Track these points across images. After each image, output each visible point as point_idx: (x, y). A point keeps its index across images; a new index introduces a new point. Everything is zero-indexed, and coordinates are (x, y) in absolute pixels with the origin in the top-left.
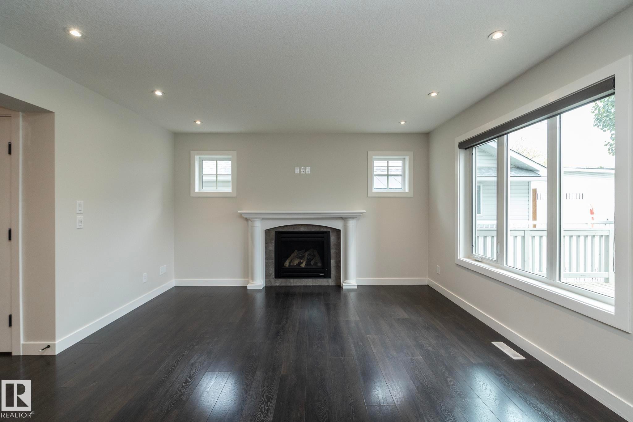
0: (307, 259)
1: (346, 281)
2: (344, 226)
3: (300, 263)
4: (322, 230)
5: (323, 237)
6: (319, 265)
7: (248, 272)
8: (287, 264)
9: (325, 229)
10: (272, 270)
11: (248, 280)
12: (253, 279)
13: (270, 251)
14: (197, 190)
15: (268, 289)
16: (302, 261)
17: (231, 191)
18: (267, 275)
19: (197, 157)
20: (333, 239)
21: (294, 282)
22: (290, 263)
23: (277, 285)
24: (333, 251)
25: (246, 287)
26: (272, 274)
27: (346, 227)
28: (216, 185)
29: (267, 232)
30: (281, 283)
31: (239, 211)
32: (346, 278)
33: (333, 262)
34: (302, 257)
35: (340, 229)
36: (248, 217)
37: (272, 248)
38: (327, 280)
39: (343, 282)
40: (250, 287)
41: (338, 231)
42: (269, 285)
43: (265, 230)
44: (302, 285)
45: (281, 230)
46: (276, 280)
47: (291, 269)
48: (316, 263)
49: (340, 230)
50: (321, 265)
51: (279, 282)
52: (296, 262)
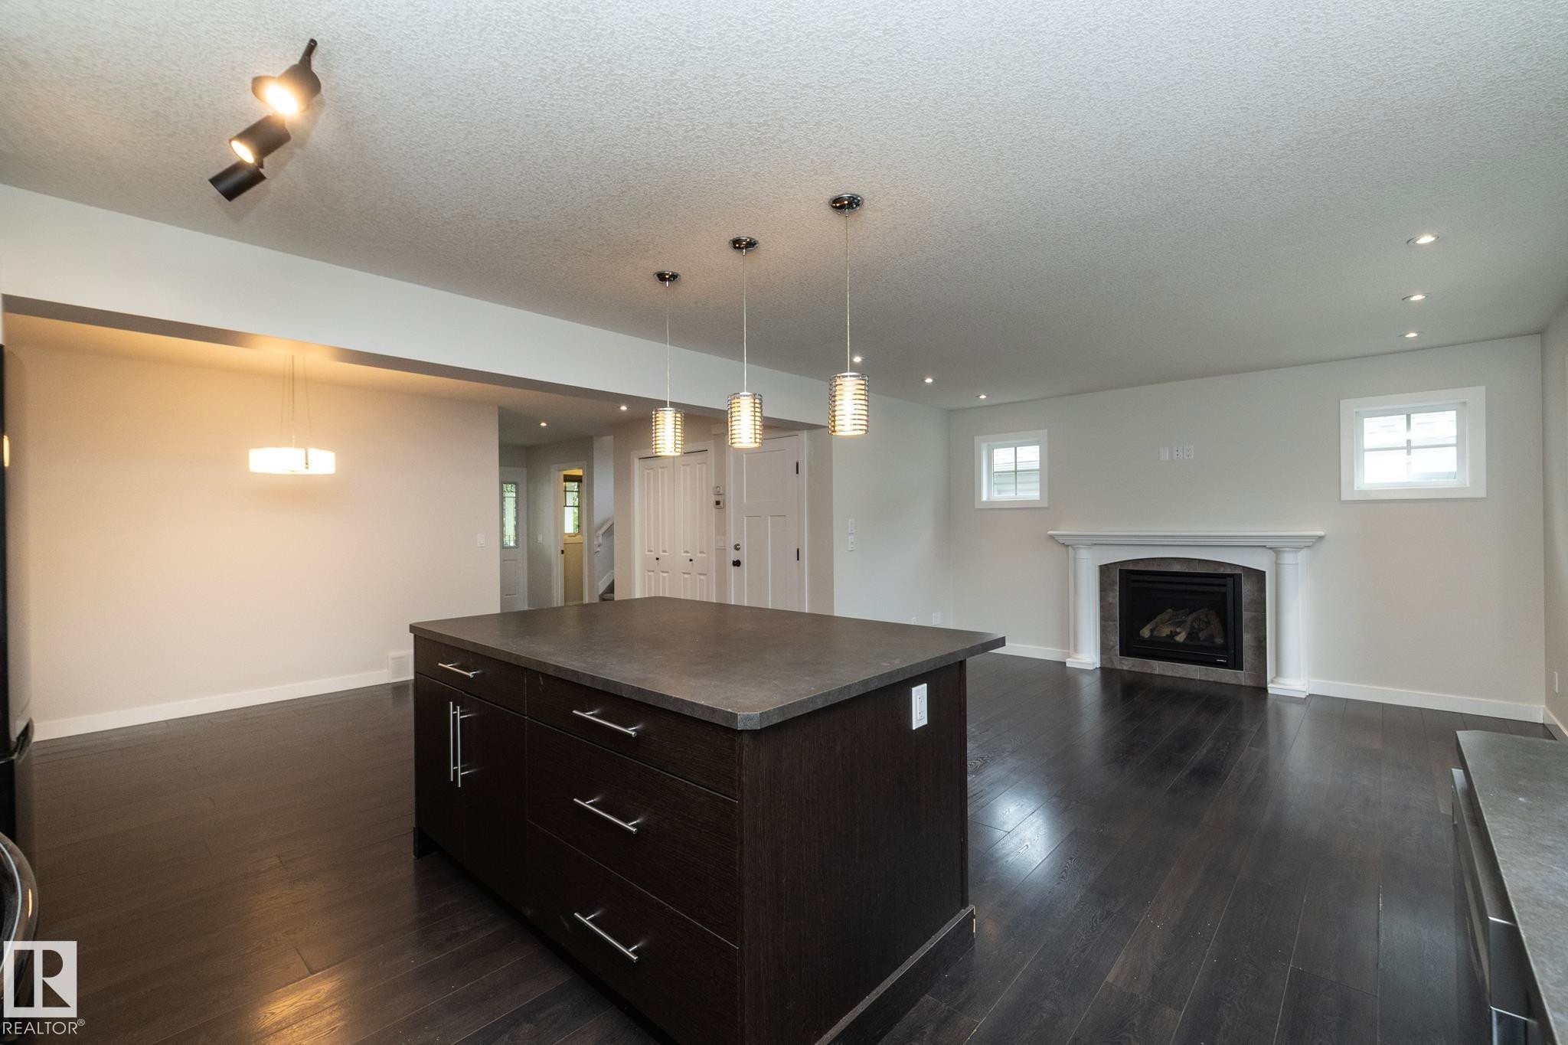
0: (1192, 627)
1: (1281, 680)
2: (1275, 563)
3: (1174, 634)
4: (1221, 571)
5: (1225, 585)
6: (1219, 641)
7: (1068, 637)
8: (1146, 633)
9: (1229, 570)
10: (1115, 640)
11: (1069, 653)
12: (1076, 650)
13: (1110, 604)
14: (984, 498)
15: (1107, 673)
16: (1178, 630)
17: (1038, 496)
18: (1105, 649)
19: (984, 446)
20: (1247, 589)
21: (1159, 668)
22: (1152, 631)
23: (1125, 668)
24: (1246, 615)
25: (1065, 663)
26: (1113, 647)
27: (1278, 566)
28: (1014, 488)
29: (1105, 570)
30: (1133, 666)
31: (1050, 532)
32: (1278, 672)
33: (1247, 638)
34: (1180, 624)
35: (1263, 570)
36: (1067, 543)
37: (1115, 598)
38: (1235, 673)
39: (1272, 682)
40: (1071, 663)
41: (1260, 575)
42: (1109, 666)
43: (1100, 566)
44: (1178, 676)
45: (1131, 567)
46: (1121, 659)
47: (1153, 641)
48: (1211, 637)
49: (1264, 572)
50: (1222, 641)
51: (1129, 664)
52: (1165, 631)
